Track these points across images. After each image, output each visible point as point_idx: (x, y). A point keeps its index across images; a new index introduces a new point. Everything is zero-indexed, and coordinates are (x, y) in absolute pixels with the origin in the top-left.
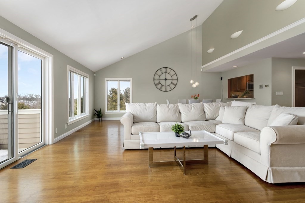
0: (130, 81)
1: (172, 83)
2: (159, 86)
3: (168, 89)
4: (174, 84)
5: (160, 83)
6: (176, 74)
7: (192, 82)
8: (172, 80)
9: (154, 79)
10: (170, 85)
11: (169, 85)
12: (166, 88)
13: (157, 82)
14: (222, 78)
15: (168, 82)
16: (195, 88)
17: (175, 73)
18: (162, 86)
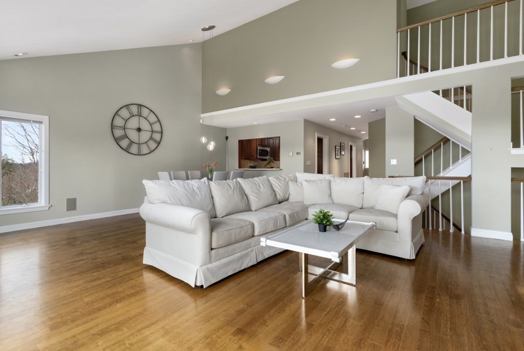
0: (41, 122)
1: (151, 138)
2: (125, 143)
3: (145, 150)
4: (155, 141)
5: (126, 136)
6: (159, 121)
7: (204, 140)
8: (152, 131)
9: (113, 127)
10: (148, 143)
11: (146, 143)
12: (139, 149)
13: (119, 133)
14: (227, 138)
15: (145, 136)
16: (212, 151)
17: (157, 120)
18: (132, 142)
